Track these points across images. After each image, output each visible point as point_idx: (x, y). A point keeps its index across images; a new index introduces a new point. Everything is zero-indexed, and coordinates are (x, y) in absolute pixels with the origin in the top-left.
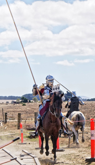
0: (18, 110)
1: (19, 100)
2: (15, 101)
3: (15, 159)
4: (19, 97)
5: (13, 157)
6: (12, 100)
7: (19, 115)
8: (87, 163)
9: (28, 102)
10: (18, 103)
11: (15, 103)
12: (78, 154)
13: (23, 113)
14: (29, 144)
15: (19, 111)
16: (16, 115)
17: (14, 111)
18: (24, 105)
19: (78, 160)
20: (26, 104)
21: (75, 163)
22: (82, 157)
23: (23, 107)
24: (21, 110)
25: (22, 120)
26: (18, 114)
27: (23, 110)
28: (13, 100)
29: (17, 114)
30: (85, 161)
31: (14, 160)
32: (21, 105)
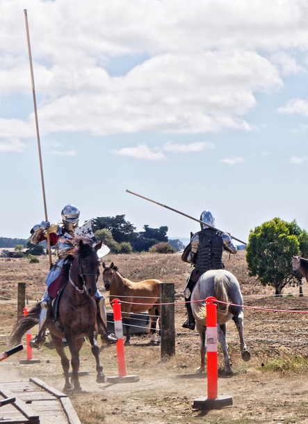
0: (19, 274)
1: (20, 249)
2: (12, 250)
3: (12, 401)
4: (22, 242)
5: (5, 397)
6: (3, 249)
7: (22, 286)
8: (197, 414)
9: (44, 254)
10: (18, 256)
11: (11, 255)
12: (174, 390)
13: (32, 282)
14: (48, 362)
15: (20, 278)
16: (13, 288)
17: (7, 278)
18: (34, 261)
19: (175, 403)
20: (39, 258)
21: (166, 411)
22: (186, 398)
23: (31, 266)
24: (26, 274)
25: (30, 301)
26: (19, 283)
27: (32, 274)
28: (6, 249)
29: (16, 285)
30: (193, 407)
31: (9, 405)
32: (26, 260)
